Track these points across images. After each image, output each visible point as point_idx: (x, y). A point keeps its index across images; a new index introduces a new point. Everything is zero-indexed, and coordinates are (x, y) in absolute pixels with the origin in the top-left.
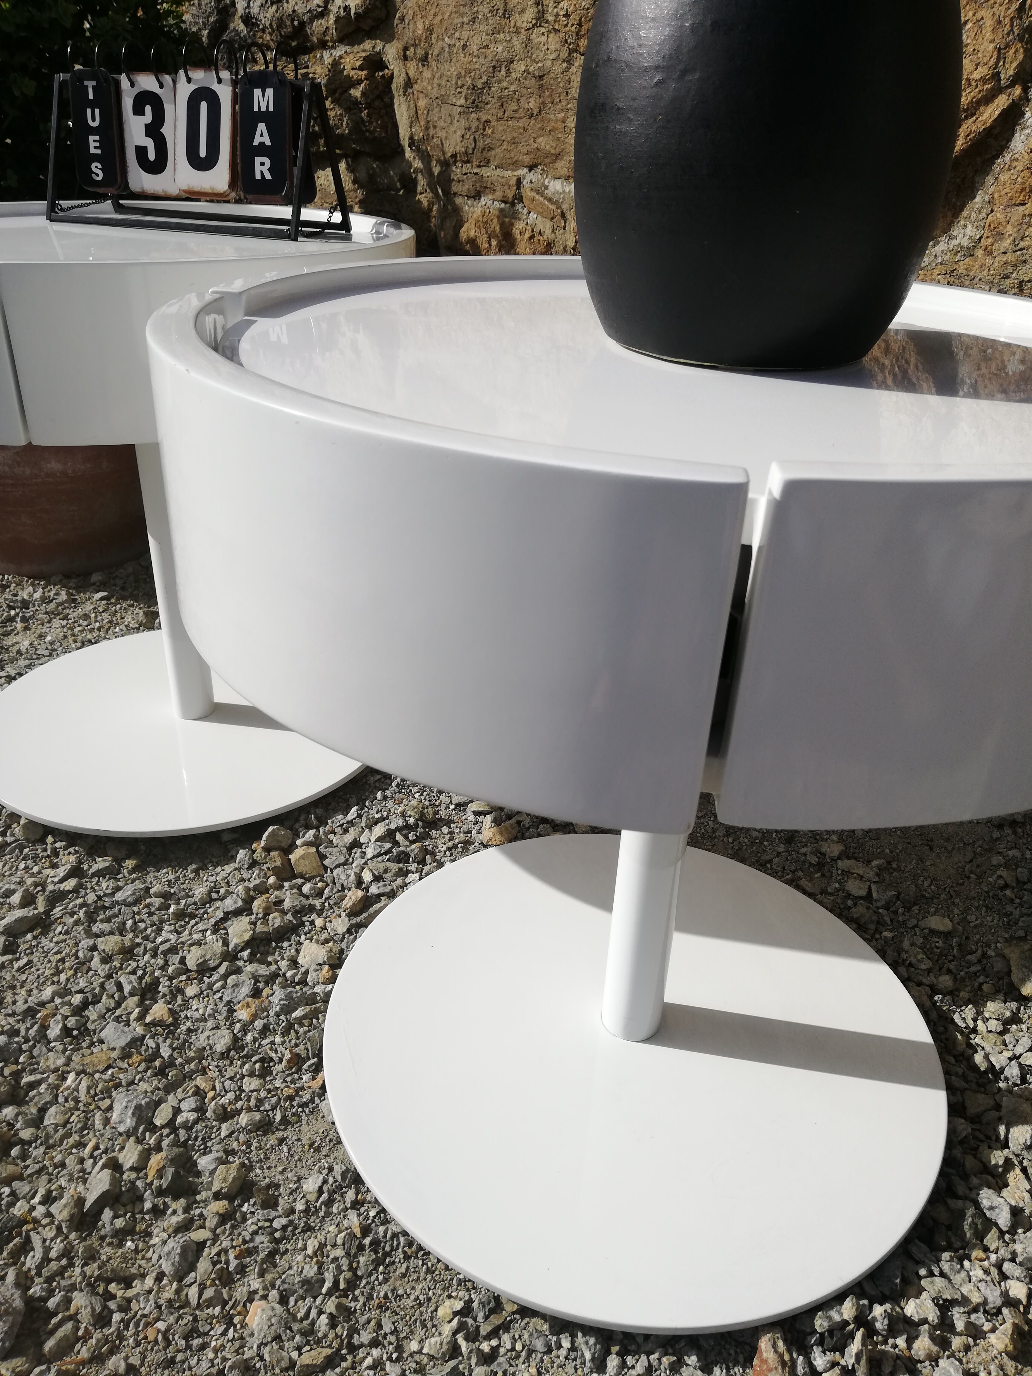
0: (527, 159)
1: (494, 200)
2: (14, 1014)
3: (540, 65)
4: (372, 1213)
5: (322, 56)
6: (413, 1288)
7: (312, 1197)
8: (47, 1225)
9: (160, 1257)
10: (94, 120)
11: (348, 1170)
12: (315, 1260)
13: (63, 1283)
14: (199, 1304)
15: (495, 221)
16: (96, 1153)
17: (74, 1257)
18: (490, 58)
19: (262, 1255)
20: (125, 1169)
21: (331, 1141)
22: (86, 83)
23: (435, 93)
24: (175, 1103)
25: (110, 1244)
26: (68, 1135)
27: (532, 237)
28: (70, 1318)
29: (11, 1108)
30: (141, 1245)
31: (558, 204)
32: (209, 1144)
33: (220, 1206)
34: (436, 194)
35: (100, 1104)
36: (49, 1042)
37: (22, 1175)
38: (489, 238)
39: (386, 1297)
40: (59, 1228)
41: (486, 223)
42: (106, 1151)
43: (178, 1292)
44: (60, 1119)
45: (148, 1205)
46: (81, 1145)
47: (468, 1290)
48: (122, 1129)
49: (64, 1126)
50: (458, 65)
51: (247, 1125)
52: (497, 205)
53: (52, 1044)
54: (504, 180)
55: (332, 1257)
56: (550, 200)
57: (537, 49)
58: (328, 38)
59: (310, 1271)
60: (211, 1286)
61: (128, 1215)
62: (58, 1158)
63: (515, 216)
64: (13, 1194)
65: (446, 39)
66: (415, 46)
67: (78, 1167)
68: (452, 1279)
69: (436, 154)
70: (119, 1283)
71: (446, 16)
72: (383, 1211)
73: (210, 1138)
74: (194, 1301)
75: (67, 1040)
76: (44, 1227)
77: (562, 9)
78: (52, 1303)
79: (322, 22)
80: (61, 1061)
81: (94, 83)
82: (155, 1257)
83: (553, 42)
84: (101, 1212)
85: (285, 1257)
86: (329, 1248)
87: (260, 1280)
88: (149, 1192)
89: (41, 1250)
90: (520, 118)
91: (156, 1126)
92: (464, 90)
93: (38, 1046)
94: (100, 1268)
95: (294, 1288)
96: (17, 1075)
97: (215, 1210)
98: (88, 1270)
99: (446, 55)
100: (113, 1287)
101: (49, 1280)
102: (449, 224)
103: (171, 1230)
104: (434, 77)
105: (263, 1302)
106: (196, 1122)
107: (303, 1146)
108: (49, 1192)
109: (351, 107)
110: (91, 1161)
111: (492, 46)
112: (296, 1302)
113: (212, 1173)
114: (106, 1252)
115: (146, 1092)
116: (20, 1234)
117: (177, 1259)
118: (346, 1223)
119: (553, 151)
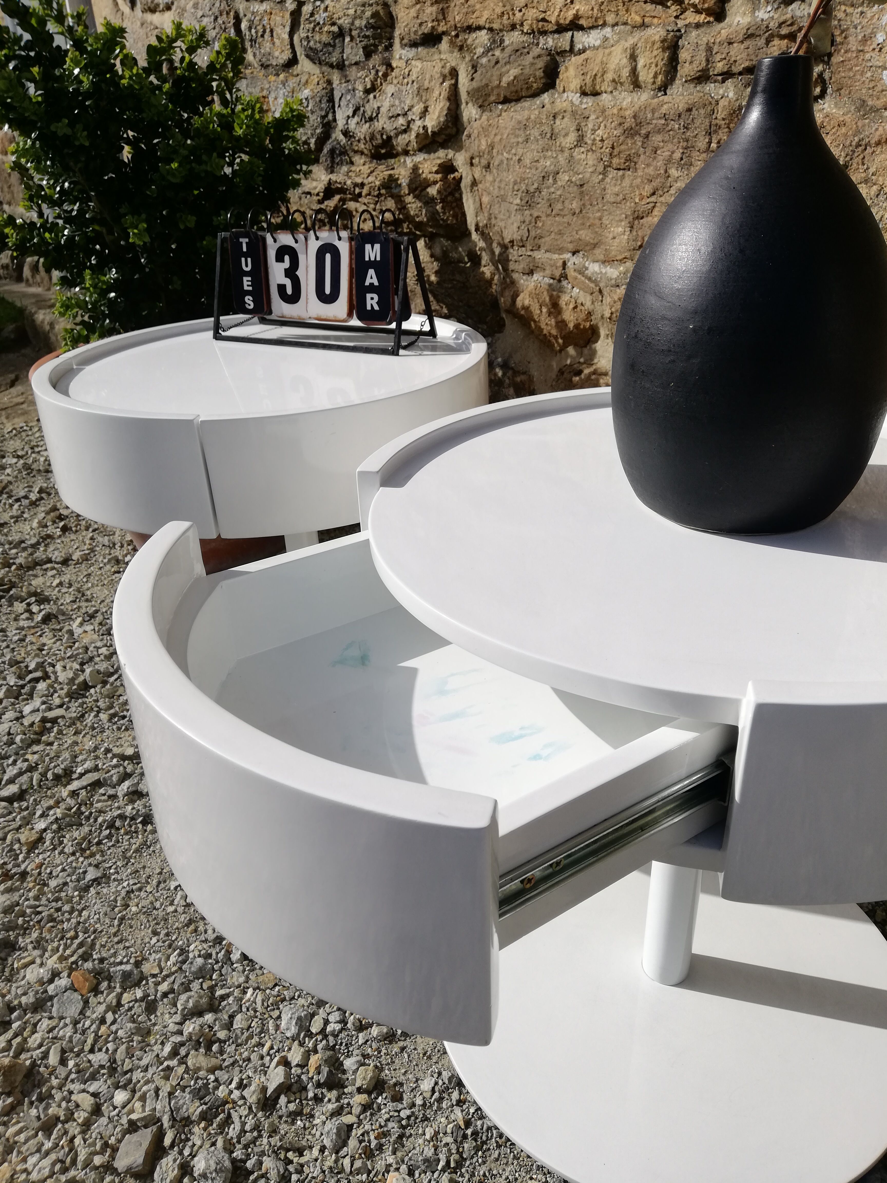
0: (571, 247)
1: (544, 277)
2: (206, 941)
3: (581, 176)
4: (472, 1110)
5: (405, 161)
6: (504, 1170)
7: (427, 1095)
8: (242, 1105)
9: (322, 1134)
10: (247, 266)
11: (453, 1076)
12: (432, 1143)
13: (256, 1150)
14: (351, 1172)
15: (545, 293)
16: (272, 1052)
17: (261, 1130)
18: (540, 170)
19: (393, 1138)
20: (292, 1065)
21: (439, 1051)
22: (241, 240)
23: (496, 192)
24: (324, 1016)
25: (286, 1122)
26: (251, 1037)
27: (575, 307)
28: (263, 1176)
29: (210, 1015)
30: (307, 1124)
31: (596, 282)
32: (351, 1049)
33: (362, 1098)
34: (497, 268)
35: (272, 1013)
36: (233, 964)
37: (221, 1065)
38: (541, 306)
39: (484, 1175)
40: (250, 1108)
41: (538, 294)
42: (278, 1051)
43: (336, 1161)
44: (245, 1025)
45: (311, 1094)
46: (261, 1045)
47: (545, 1174)
48: (289, 1034)
49: (248, 1030)
50: (515, 174)
51: (377, 1036)
52: (547, 280)
53: (235, 965)
54: (552, 262)
55: (444, 1142)
56: (590, 279)
57: (578, 163)
58: (409, 148)
59: (429, 1152)
60: (359, 1158)
61: (298, 1101)
62: (245, 1055)
63: (561, 290)
64: (216, 1080)
65: (505, 154)
66: (480, 157)
67: (260, 1062)
68: (532, 1165)
69: (496, 238)
70: (294, 1152)
71: (505, 136)
72: (479, 1109)
73: (351, 1043)
74: (348, 1169)
75: (245, 962)
76: (240, 1107)
77: (598, 136)
78: (249, 1164)
79: (405, 136)
80: (242, 979)
81: (247, 240)
82: (318, 1134)
83: (591, 159)
84: (278, 1098)
85: (410, 1139)
86: (441, 1135)
87: (393, 1156)
88: (311, 1084)
89: (239, 1124)
90: (565, 215)
91: (312, 1033)
92: (520, 193)
93: (225, 966)
94: (281, 1140)
95: (418, 1164)
96: (212, 989)
97: (359, 1101)
98: (273, 1141)
99: (505, 166)
100: (290, 1155)
101: (246, 1147)
102: (508, 294)
103: (328, 1114)
104: (495, 181)
105: (396, 1173)
106: (340, 1031)
107: (419, 1054)
108: (242, 1080)
109: (429, 202)
110: (269, 1058)
111: (542, 161)
112: (420, 1174)
113: (355, 1072)
114: (284, 1128)
115: (303, 1006)
116: (223, 1111)
117: (334, 1137)
118: (453, 1117)
119: (592, 241)
